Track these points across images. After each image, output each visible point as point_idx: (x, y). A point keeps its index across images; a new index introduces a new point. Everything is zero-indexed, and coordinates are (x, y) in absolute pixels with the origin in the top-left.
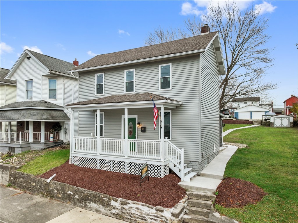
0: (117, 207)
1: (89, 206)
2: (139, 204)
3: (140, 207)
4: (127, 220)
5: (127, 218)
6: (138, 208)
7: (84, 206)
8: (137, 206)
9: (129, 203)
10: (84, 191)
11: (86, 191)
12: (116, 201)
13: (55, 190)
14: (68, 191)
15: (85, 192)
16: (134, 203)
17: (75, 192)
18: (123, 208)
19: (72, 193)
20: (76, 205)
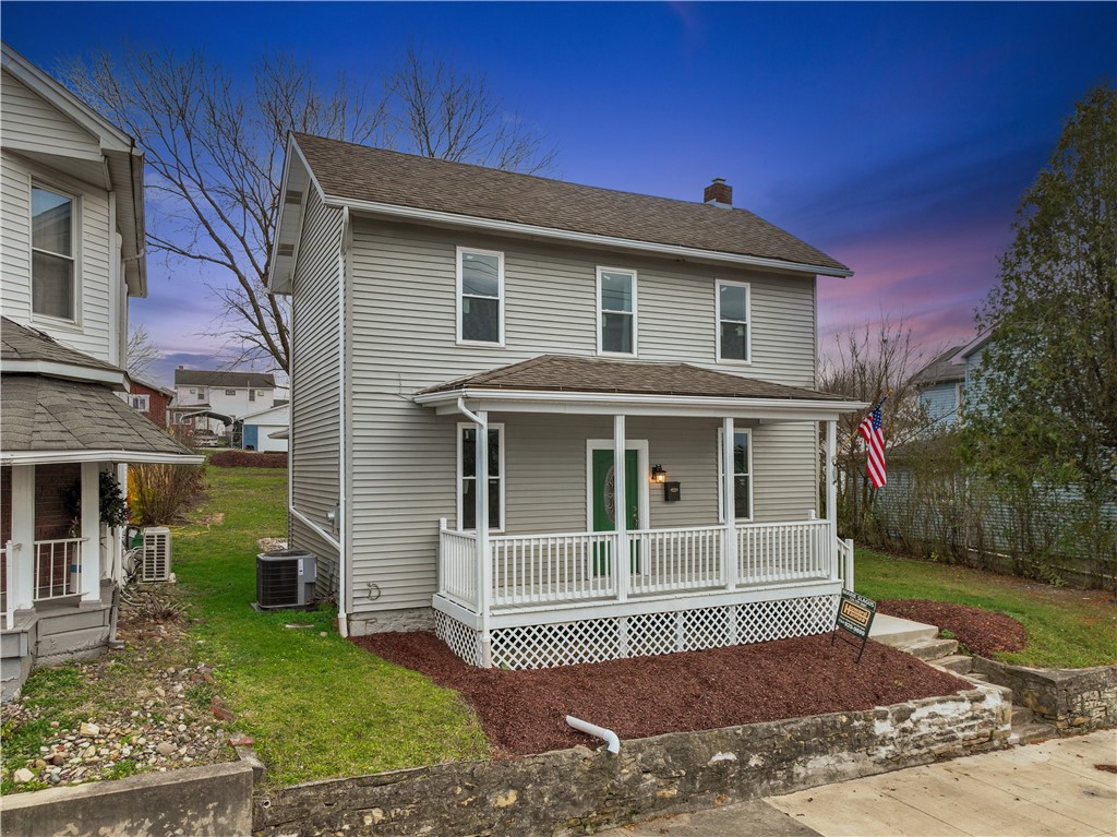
0: (890, 735)
1: (802, 776)
2: (933, 703)
3: (937, 708)
4: (913, 762)
5: (912, 757)
6: (933, 715)
7: (782, 783)
8: (931, 709)
9: (913, 711)
10: (778, 727)
11: (784, 724)
12: (883, 717)
13: (649, 776)
14: (713, 754)
15: (782, 730)
16: (924, 705)
17: (743, 747)
18: (904, 730)
19: (731, 756)
20: (749, 796)
